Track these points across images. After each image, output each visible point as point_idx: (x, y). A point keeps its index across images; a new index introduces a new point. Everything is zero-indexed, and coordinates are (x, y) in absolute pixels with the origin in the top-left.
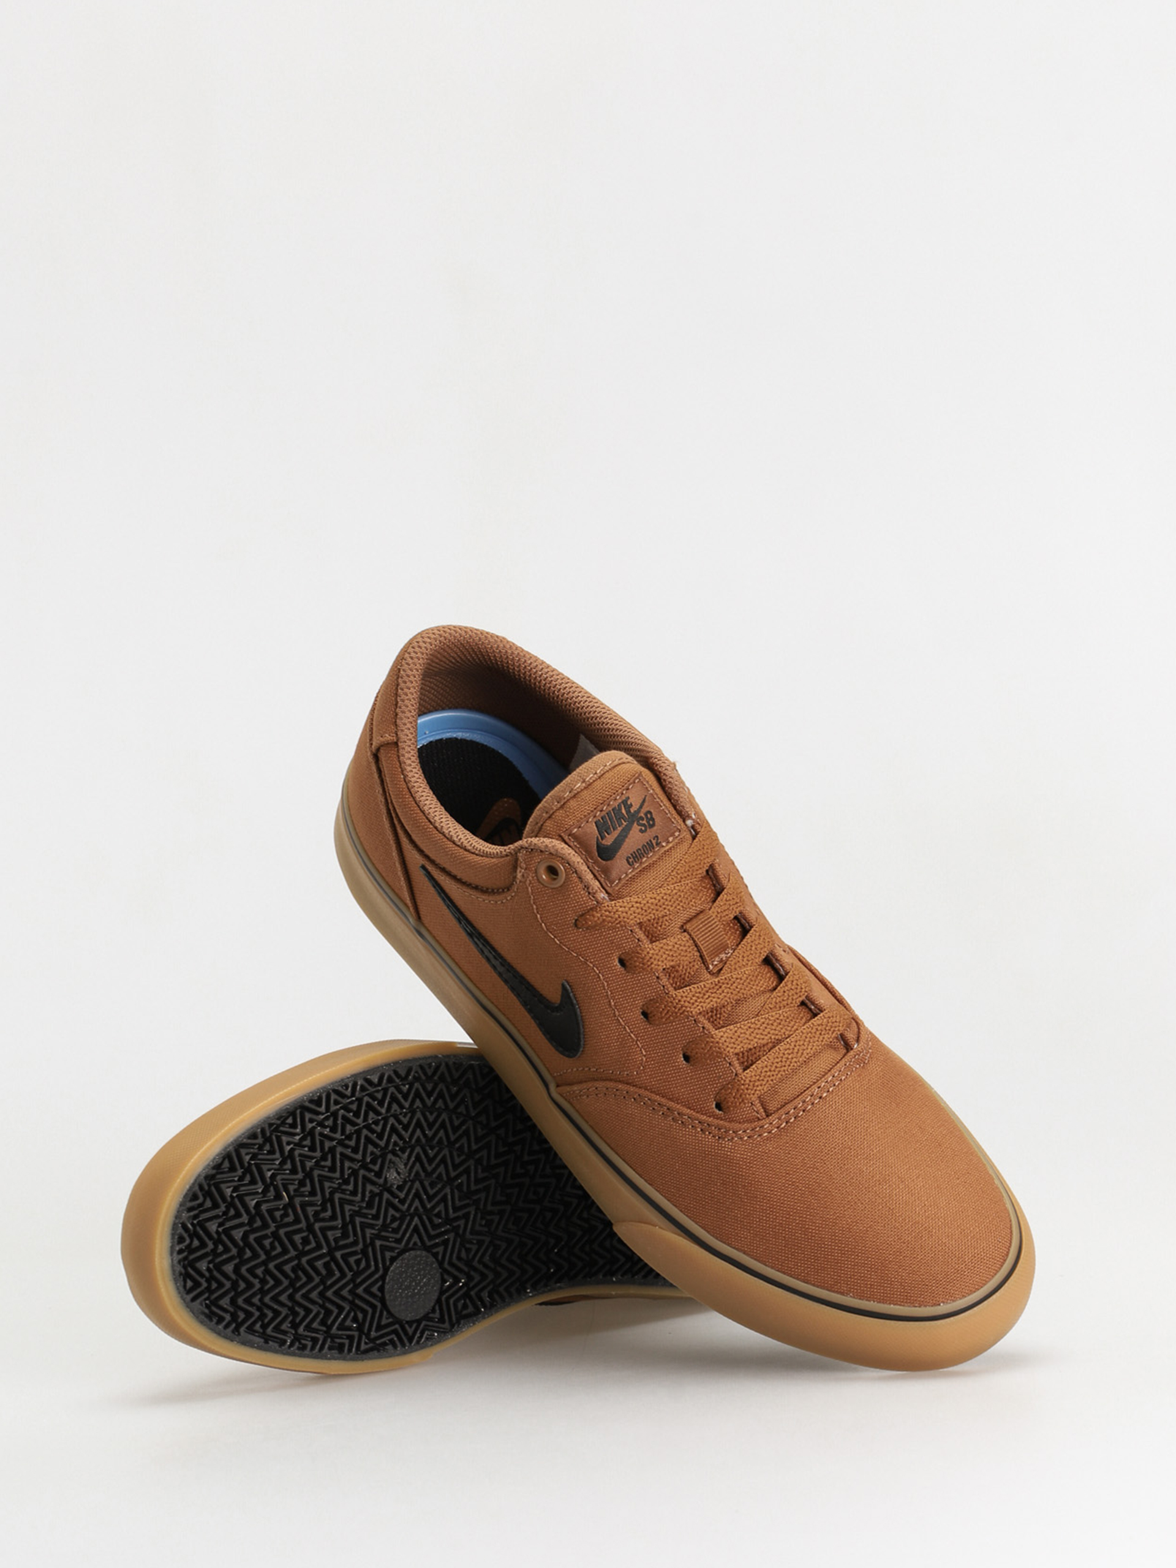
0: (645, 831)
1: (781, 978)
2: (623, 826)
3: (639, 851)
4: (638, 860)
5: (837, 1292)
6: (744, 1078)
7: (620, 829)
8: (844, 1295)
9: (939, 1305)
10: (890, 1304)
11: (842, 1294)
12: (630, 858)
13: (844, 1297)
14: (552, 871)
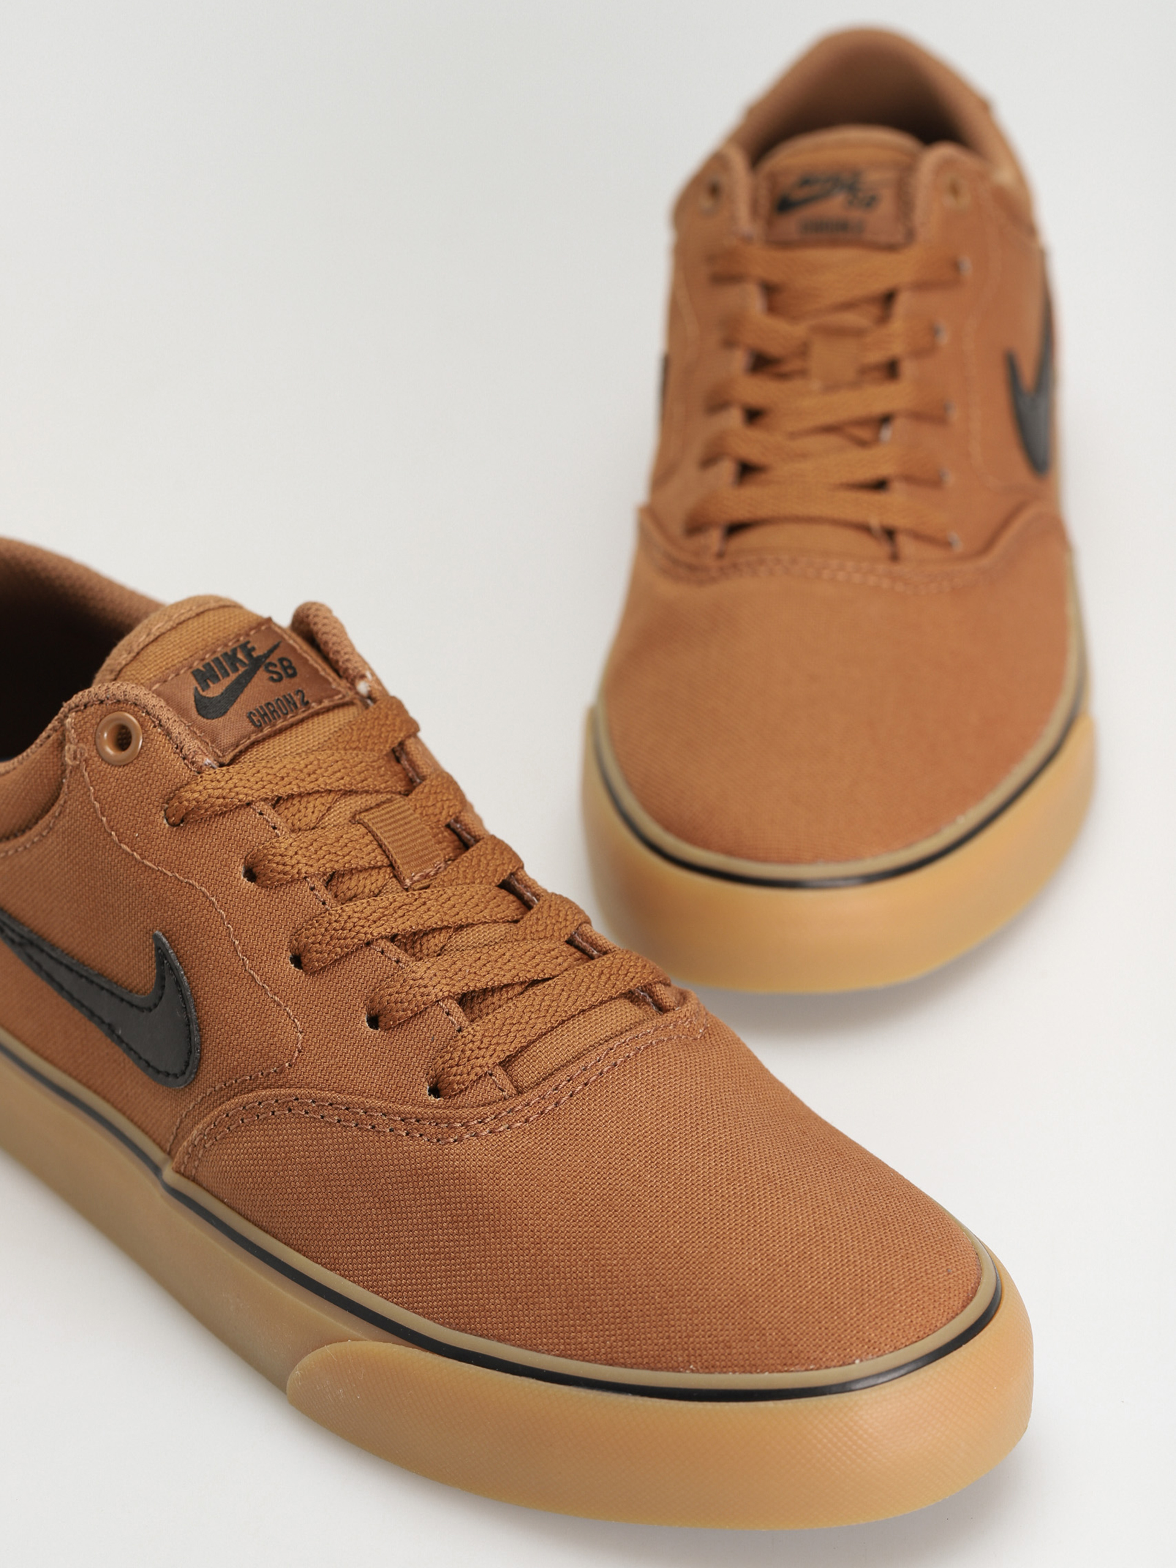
0: (280, 679)
1: (527, 906)
2: (240, 672)
3: (270, 707)
4: (270, 721)
5: (667, 1369)
6: (472, 1032)
7: (233, 676)
8: (679, 1372)
9: (853, 1363)
10: (762, 1372)
11: (675, 1369)
12: (254, 715)
13: (678, 1375)
14: (123, 739)
